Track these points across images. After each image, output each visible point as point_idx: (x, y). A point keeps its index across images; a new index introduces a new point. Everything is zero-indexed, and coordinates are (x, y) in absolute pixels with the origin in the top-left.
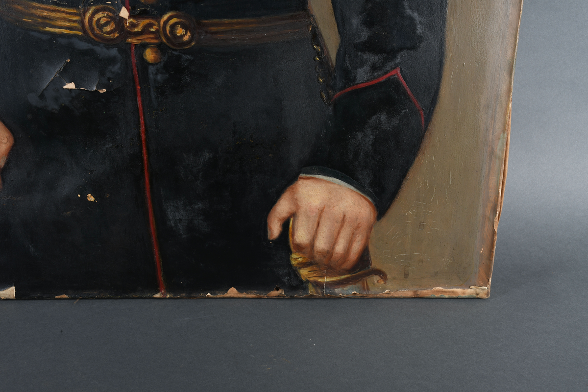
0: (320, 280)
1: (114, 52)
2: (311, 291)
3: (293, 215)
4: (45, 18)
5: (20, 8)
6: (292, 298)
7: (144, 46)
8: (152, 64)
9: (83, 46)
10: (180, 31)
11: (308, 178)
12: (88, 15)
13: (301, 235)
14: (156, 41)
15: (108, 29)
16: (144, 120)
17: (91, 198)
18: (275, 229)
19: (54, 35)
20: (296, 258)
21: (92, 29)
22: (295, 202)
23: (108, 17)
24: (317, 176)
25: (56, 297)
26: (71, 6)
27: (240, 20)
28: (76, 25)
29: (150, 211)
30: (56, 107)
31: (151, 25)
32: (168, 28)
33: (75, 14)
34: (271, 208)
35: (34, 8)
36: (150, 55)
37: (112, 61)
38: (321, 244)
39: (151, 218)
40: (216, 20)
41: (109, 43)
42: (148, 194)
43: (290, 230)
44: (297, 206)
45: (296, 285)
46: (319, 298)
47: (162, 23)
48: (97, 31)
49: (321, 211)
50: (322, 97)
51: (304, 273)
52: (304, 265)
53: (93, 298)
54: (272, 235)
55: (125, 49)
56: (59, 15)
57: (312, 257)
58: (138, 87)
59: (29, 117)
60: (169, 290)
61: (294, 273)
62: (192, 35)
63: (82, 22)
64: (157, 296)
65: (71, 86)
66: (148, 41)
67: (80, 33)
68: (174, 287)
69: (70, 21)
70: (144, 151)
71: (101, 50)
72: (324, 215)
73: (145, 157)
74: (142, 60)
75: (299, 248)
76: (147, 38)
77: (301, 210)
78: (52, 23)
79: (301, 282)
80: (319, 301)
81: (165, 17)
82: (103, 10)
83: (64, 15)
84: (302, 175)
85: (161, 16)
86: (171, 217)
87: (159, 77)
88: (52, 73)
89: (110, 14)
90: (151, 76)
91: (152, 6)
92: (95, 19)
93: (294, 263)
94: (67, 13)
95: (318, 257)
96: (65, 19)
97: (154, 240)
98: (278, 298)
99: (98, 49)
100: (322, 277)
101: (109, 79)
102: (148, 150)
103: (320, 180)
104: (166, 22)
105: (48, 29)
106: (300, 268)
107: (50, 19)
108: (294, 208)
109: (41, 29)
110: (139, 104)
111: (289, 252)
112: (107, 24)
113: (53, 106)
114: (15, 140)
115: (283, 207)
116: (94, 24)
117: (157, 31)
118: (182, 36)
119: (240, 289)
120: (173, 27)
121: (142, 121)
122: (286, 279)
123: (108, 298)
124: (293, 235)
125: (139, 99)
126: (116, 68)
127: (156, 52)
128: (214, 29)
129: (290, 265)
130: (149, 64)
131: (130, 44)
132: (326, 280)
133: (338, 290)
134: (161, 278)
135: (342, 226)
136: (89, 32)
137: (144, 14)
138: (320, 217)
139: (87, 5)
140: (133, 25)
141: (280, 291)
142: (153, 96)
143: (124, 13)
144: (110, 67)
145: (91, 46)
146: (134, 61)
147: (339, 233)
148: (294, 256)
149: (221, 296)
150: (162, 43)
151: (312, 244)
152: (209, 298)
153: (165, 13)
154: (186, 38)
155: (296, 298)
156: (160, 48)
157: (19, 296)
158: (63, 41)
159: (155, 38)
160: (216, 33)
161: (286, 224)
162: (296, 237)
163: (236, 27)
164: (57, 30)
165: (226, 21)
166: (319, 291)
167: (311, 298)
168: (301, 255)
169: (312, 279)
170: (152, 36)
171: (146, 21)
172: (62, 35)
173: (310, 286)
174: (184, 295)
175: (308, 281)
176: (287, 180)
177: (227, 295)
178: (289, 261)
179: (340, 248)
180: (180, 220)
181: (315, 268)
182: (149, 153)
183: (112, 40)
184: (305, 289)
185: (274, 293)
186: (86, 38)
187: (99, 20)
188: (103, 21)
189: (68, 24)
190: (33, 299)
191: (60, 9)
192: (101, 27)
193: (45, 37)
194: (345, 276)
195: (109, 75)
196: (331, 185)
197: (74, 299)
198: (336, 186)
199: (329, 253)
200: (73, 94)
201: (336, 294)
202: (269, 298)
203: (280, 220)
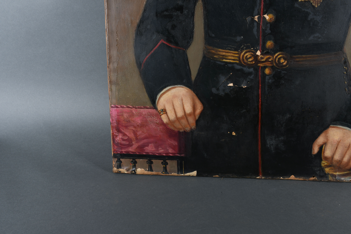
0: (334, 173)
1: (251, 70)
2: (330, 178)
3: (325, 144)
4: (223, 55)
5: (213, 51)
6: (321, 181)
7: (265, 67)
8: (268, 75)
9: (238, 67)
10: (282, 61)
11: (334, 127)
12: (242, 54)
13: (328, 153)
14: (270, 65)
15: (250, 60)
16: (261, 99)
17: (234, 134)
18: (316, 150)
19: (227, 63)
20: (324, 163)
21: (243, 60)
22: (327, 138)
23: (251, 55)
24: (338, 126)
25: (214, 176)
26: (235, 50)
27: (310, 56)
28: (236, 58)
29: (260, 140)
30: (223, 94)
31: (269, 58)
32: (277, 59)
33: (237, 54)
34: (315, 140)
35: (220, 51)
36: (267, 71)
37: (250, 74)
38: (337, 157)
39: (260, 143)
40: (299, 56)
41: (250, 66)
42: (259, 133)
43: (323, 150)
44: (327, 140)
45: (323, 176)
47: (275, 57)
48: (246, 61)
49: (339, 142)
50: (345, 90)
51: (327, 170)
52: (327, 166)
53: (229, 177)
54: (314, 152)
55: (256, 68)
56: (229, 54)
57: (332, 163)
58: (260, 85)
59: (211, 98)
60: (263, 175)
61: (322, 169)
62: (288, 62)
63: (239, 57)
64: (258, 177)
65: (231, 85)
66: (267, 65)
67: (238, 62)
68: (266, 174)
69: (234, 57)
70: (260, 114)
71: (246, 69)
72: (340, 144)
73: (260, 116)
74: (263, 73)
75: (326, 158)
76: (267, 64)
77: (329, 142)
78: (227, 58)
79: (325, 174)
80: (333, 183)
81: (276, 55)
82: (249, 52)
83: (232, 54)
84: (331, 126)
85: (275, 54)
86: (268, 143)
87: (270, 81)
89: (252, 53)
90: (267, 80)
91: (271, 50)
92: (245, 56)
93: (323, 165)
94: (233, 53)
95: (334, 163)
96: (232, 56)
97: (259, 153)
98: (314, 181)
99: (245, 69)
100: (336, 172)
101: (248, 82)
102: (261, 113)
103: (340, 128)
104: (276, 57)
105: (224, 60)
106: (325, 168)
107: (226, 56)
108: (326, 140)
109: (221, 60)
110: (260, 92)
111: (321, 160)
112: (250, 58)
113: (222, 93)
114: (204, 108)
115: (321, 140)
116: (244, 58)
117: (272, 60)
118: (283, 63)
119: (295, 176)
120: (279, 59)
121: (260, 100)
122: (318, 173)
123: (236, 178)
124: (324, 153)
125: (260, 90)
126: (252, 77)
127: (270, 70)
128: (298, 59)
129: (321, 166)
130: (267, 75)
131: (259, 66)
132: (337, 173)
133: (343, 179)
134: (261, 170)
135: (348, 149)
136: (242, 61)
137: (267, 53)
138: (338, 145)
139: (242, 50)
140: (262, 58)
141: (315, 178)
142: (266, 89)
143: (258, 53)
144: (249, 77)
145: (242, 67)
146: (260, 74)
147: (346, 152)
148: (323, 162)
149: (287, 179)
150: (273, 66)
151: (332, 157)
152: (281, 179)
153: (277, 52)
154: (285, 64)
155: (323, 181)
156: (272, 68)
157: (198, 175)
158: (230, 65)
159: (271, 64)
160: (298, 61)
161: (321, 148)
162: (325, 154)
163: (308, 59)
164: (228, 61)
165: (304, 56)
166: (334, 178)
167: (330, 181)
168: (327, 162)
169: (330, 173)
170: (269, 63)
171: (268, 56)
172: (230, 63)
173: (329, 176)
174: (270, 178)
175: (329, 174)
176: (324, 127)
177: (290, 178)
178: (320, 164)
179: (346, 159)
180: (273, 144)
181: (332, 168)
182: (262, 114)
183: (252, 65)
184: (327, 177)
185: (312, 178)
186: (240, 64)
187: (247, 56)
188: (248, 57)
189: (233, 58)
190: (204, 176)
192: (247, 59)
193: (222, 64)
194: (347, 172)
195: (248, 80)
196: (345, 131)
197: (221, 177)
198: (347, 131)
199: (340, 162)
200: (232, 88)
201: (342, 180)
202: (309, 181)
203: (319, 146)
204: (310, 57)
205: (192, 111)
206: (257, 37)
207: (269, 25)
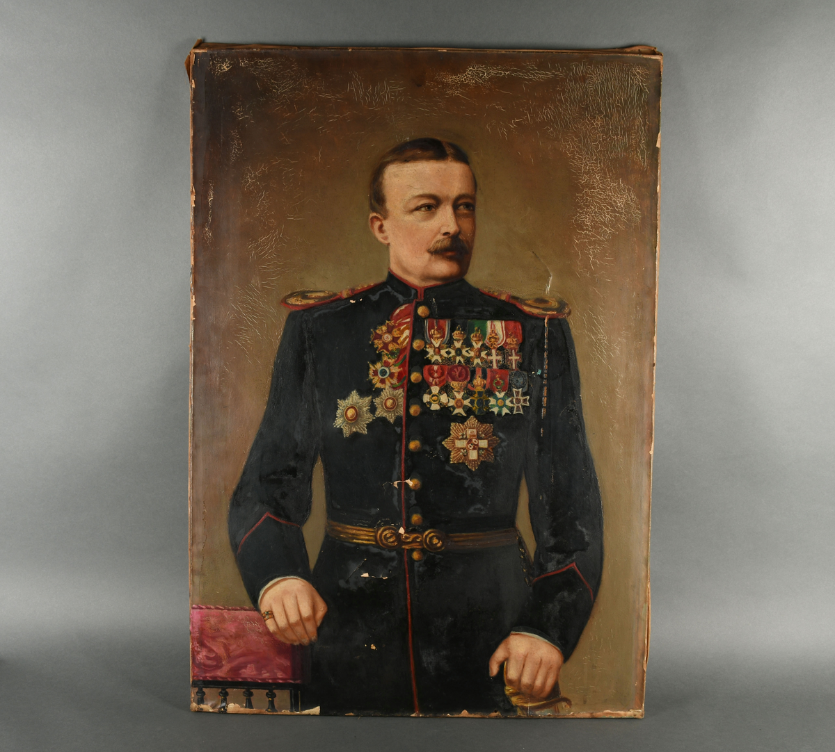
0: (525, 705)
1: (394, 554)
2: (519, 713)
3: (507, 659)
4: (353, 534)
5: (339, 529)
6: (506, 718)
7: (412, 550)
8: (417, 561)
9: (375, 550)
10: (435, 541)
11: (517, 634)
12: (380, 532)
13: (512, 673)
14: (420, 547)
15: (391, 540)
16: (410, 596)
17: (373, 647)
18: (494, 669)
19: (358, 544)
20: (509, 690)
21: (381, 540)
22: (508, 650)
23: (392, 533)
24: (522, 633)
25: (346, 714)
26: (369, 527)
27: (473, 534)
28: (371, 538)
29: (411, 656)
30: (356, 588)
31: (417, 538)
32: (428, 539)
33: (372, 532)
34: (492, 654)
35: (348, 529)
36: (416, 556)
37: (392, 559)
38: (526, 680)
39: (412, 661)
40: (458, 534)
41: (391, 549)
42: (410, 645)
43: (505, 670)
44: (509, 653)
45: (509, 709)
46: (525, 718)
47: (424, 536)
48: (384, 541)
49: (526, 657)
50: (525, 581)
51: (514, 700)
52: (514, 694)
53: (370, 716)
54: (492, 673)
55: (400, 552)
56: (362, 532)
57: (520, 689)
58: (407, 576)
59: (339, 594)
60: (421, 711)
61: (507, 700)
62: (443, 543)
63: (375, 537)
64: (413, 715)
65: (366, 575)
66: (415, 547)
67: (374, 543)
68: (425, 709)
69: (368, 536)
70: (409, 616)
71: (386, 553)
72: (528, 659)
73: (410, 620)
74: (411, 557)
75: (511, 682)
76: (415, 546)
77: (512, 656)
78: (358, 537)
79: (512, 706)
80: (525, 720)
81: (427, 533)
82: (389, 529)
83: (365, 532)
84: (513, 632)
85: (424, 532)
86: (425, 660)
87: (421, 569)
88: (354, 567)
89: (393, 531)
90: (416, 568)
91: (419, 526)
92: (384, 534)
93: (507, 693)
94: (367, 531)
95: (523, 689)
96: (365, 535)
97: (413, 676)
98: (496, 718)
99: (384, 552)
100: (527, 703)
101: (390, 570)
102: (412, 615)
103: (525, 635)
104: (427, 536)
105: (355, 541)
106: (511, 697)
107: (357, 535)
108: (507, 655)
109: (351, 541)
110: (408, 586)
111: (504, 685)
112: (390, 537)
113: (353, 587)
114: (329, 608)
115: (500, 654)
116: (383, 538)
117: (421, 541)
118: (436, 544)
119: (470, 711)
120: (431, 538)
121: (408, 597)
122: (501, 704)
123: (380, 716)
124: (507, 673)
125: (407, 583)
126: (395, 564)
127: (420, 554)
128: (456, 539)
129: (504, 695)
130: (415, 561)
131: (404, 549)
132: (529, 705)
133: (538, 713)
134: (417, 703)
135: (540, 667)
136: (379, 542)
137: (414, 531)
138: (525, 660)
139: (379, 526)
140: (407, 538)
141: (497, 713)
142: (416, 581)
143: (402, 531)
144: (391, 563)
145: (380, 550)
146: (406, 559)
147: (538, 672)
148: (507, 688)
149: (457, 716)
150: (424, 548)
151: (519, 680)
152: (448, 717)
153: (427, 530)
154: (439, 545)
155: (509, 718)
156: (423, 551)
157: (322, 713)
158: (363, 548)
159: (420, 545)
160: (456, 542)
161: (501, 666)
162: (508, 675)
163: (470, 538)
164: (360, 541)
165: (464, 534)
166: (525, 713)
167: (519, 718)
168: (512, 687)
169: (519, 704)
170: (418, 544)
171: (415, 535)
172: (363, 544)
173: (518, 709)
174: (431, 715)
175: (517, 706)
176: (501, 636)
177: (461, 715)
178: (504, 692)
179: (538, 682)
180: (431, 662)
181: (521, 696)
182: (412, 618)
183: (393, 547)
184: (515, 711)
185: (494, 714)
186: (377, 546)
187: (386, 535)
188: (388, 536)
189: (367, 538)
190: (331, 715)
191: (363, 529)
192: (386, 539)
193: (353, 546)
194: (541, 703)
195: (389, 568)
196: (532, 639)
197: (358, 716)
198: (536, 640)
199: (531, 686)
200: (367, 580)
201: (536, 715)
202: (490, 718)
203: (498, 663)
204: (473, 536)
205: (312, 614)
206: (398, 510)
207: (413, 493)
